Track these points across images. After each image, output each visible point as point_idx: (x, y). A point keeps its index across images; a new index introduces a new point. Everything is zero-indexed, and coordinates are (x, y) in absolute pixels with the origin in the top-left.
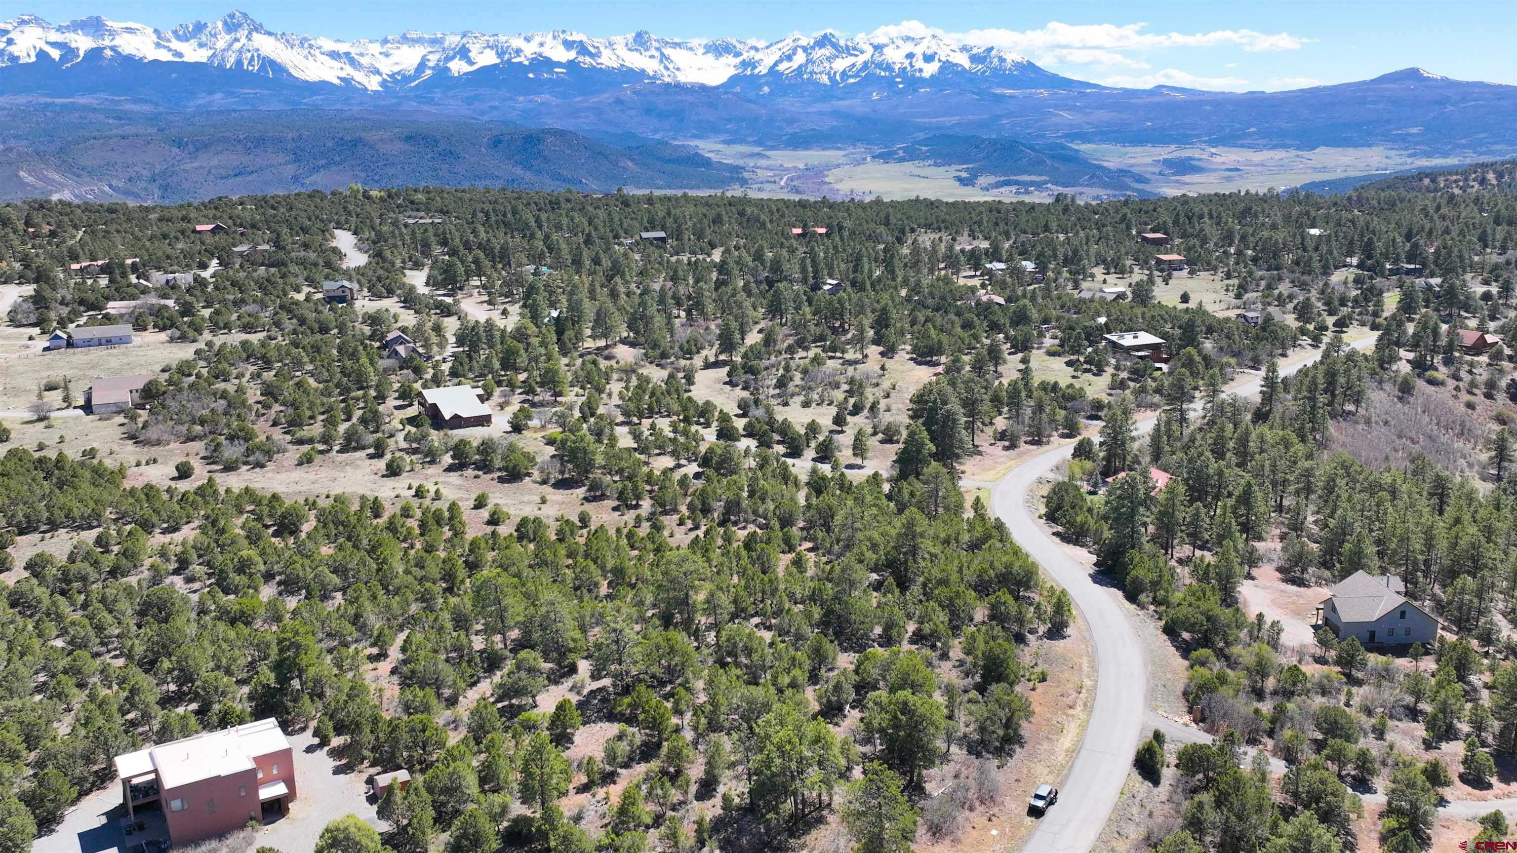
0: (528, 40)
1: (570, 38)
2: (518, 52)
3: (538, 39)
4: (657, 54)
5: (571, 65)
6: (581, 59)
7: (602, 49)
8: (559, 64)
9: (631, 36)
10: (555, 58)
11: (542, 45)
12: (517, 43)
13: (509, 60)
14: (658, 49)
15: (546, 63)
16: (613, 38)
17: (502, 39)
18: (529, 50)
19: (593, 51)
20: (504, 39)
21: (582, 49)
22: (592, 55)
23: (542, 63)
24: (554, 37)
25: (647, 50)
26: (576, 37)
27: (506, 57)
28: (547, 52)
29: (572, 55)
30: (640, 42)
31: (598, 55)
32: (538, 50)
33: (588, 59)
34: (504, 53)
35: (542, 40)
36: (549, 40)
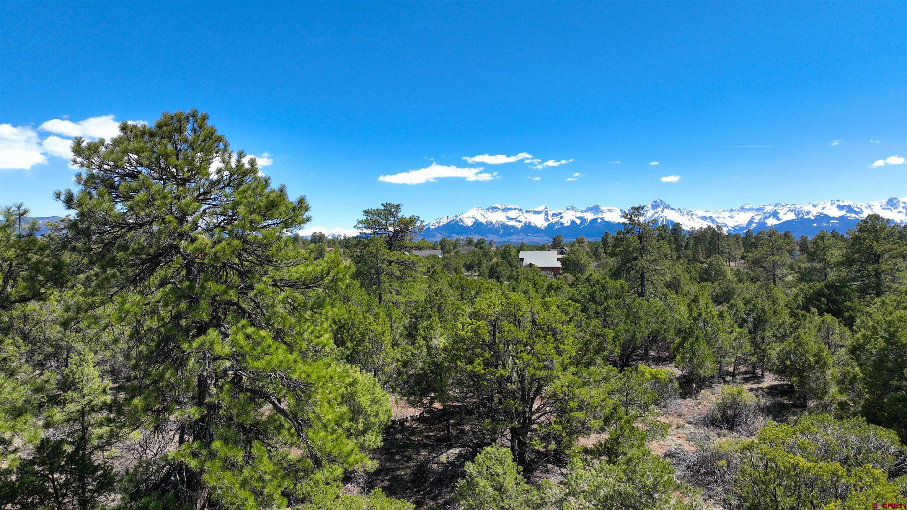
0: (814, 206)
1: (841, 204)
2: (808, 213)
3: (821, 206)
4: (903, 210)
5: (842, 218)
8: (834, 218)
9: (884, 201)
10: (831, 215)
14: (903, 207)
15: (827, 218)
17: (798, 206)
20: (800, 206)
21: (850, 209)
24: (832, 204)
25: (896, 208)
26: (846, 203)
27: (801, 216)
28: (826, 212)
29: (843, 213)
30: (892, 203)
31: (861, 212)
32: (821, 211)
33: (853, 215)
34: (799, 214)
35: (824, 206)
36: (828, 205)
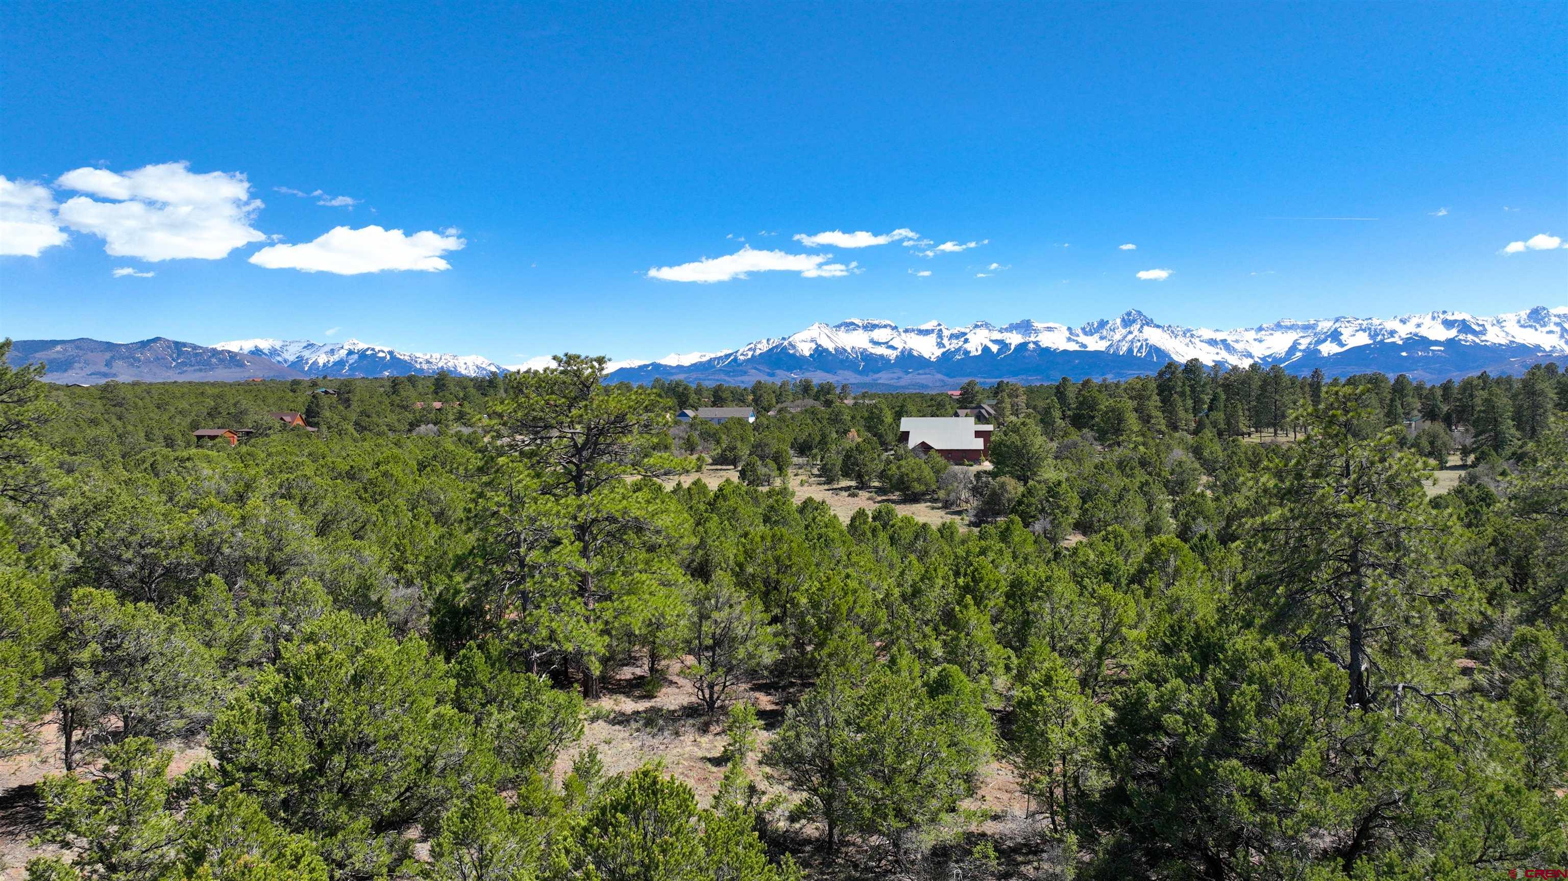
0: (1403, 322)
1: (1450, 317)
2: (1392, 333)
3: (1415, 321)
4: (1558, 329)
5: (1450, 343)
6: (1462, 337)
7: (1488, 326)
8: (1437, 343)
9: (1524, 314)
10: (1432, 337)
11: (1419, 326)
12: (1390, 325)
13: (1382, 341)
14: (1557, 324)
15: (1425, 342)
16: (1502, 316)
17: (1376, 322)
18: (1404, 331)
19: (1477, 328)
20: (1378, 322)
21: (1465, 327)
22: (1474, 333)
23: (1418, 342)
24: (1433, 318)
25: (1544, 325)
26: (1459, 316)
27: (1379, 338)
28: (1424, 332)
29: (1452, 333)
30: (1537, 317)
31: (1484, 332)
32: (1414, 330)
33: (1470, 337)
34: (1376, 334)
35: (1420, 321)
36: (1427, 321)
